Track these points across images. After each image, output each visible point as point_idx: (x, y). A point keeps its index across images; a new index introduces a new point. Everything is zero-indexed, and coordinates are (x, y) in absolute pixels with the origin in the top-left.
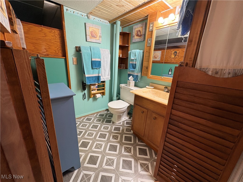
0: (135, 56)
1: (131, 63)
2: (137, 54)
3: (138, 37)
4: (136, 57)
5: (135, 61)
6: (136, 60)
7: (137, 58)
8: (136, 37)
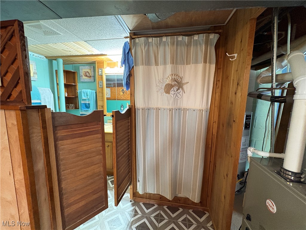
0: (87, 95)
1: (84, 103)
2: (89, 94)
3: (87, 78)
4: (89, 96)
5: (87, 100)
6: (89, 100)
7: (89, 98)
8: (84, 77)
